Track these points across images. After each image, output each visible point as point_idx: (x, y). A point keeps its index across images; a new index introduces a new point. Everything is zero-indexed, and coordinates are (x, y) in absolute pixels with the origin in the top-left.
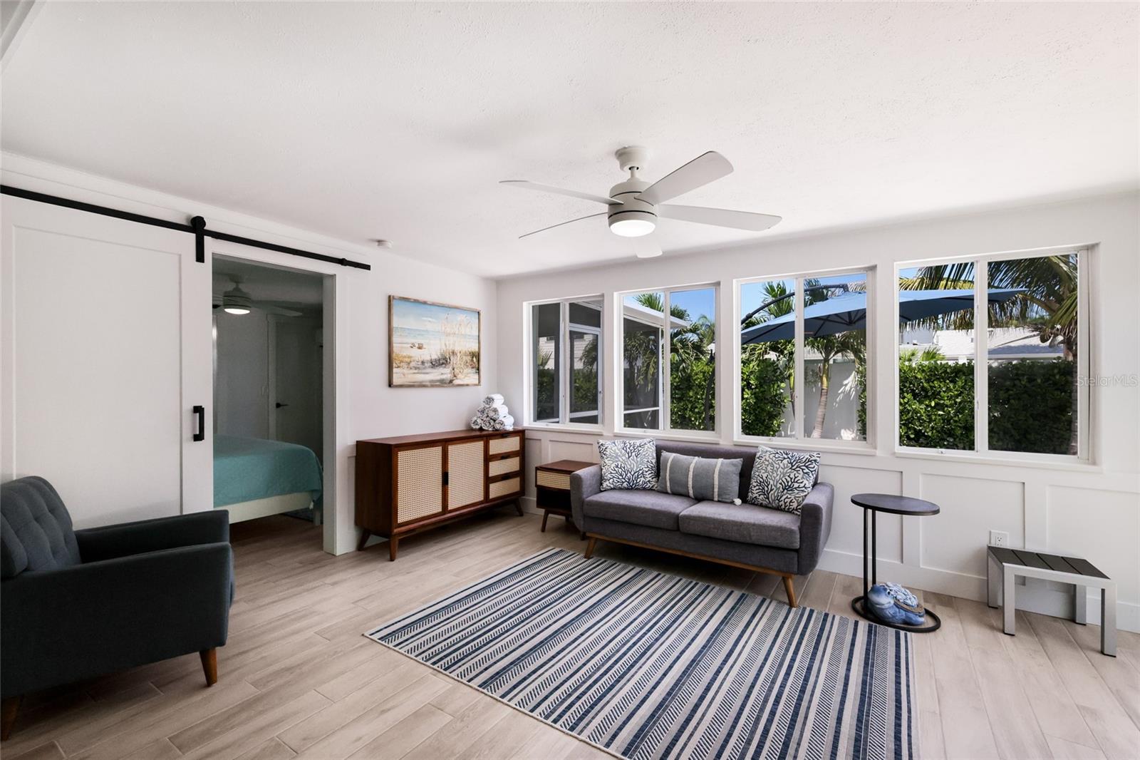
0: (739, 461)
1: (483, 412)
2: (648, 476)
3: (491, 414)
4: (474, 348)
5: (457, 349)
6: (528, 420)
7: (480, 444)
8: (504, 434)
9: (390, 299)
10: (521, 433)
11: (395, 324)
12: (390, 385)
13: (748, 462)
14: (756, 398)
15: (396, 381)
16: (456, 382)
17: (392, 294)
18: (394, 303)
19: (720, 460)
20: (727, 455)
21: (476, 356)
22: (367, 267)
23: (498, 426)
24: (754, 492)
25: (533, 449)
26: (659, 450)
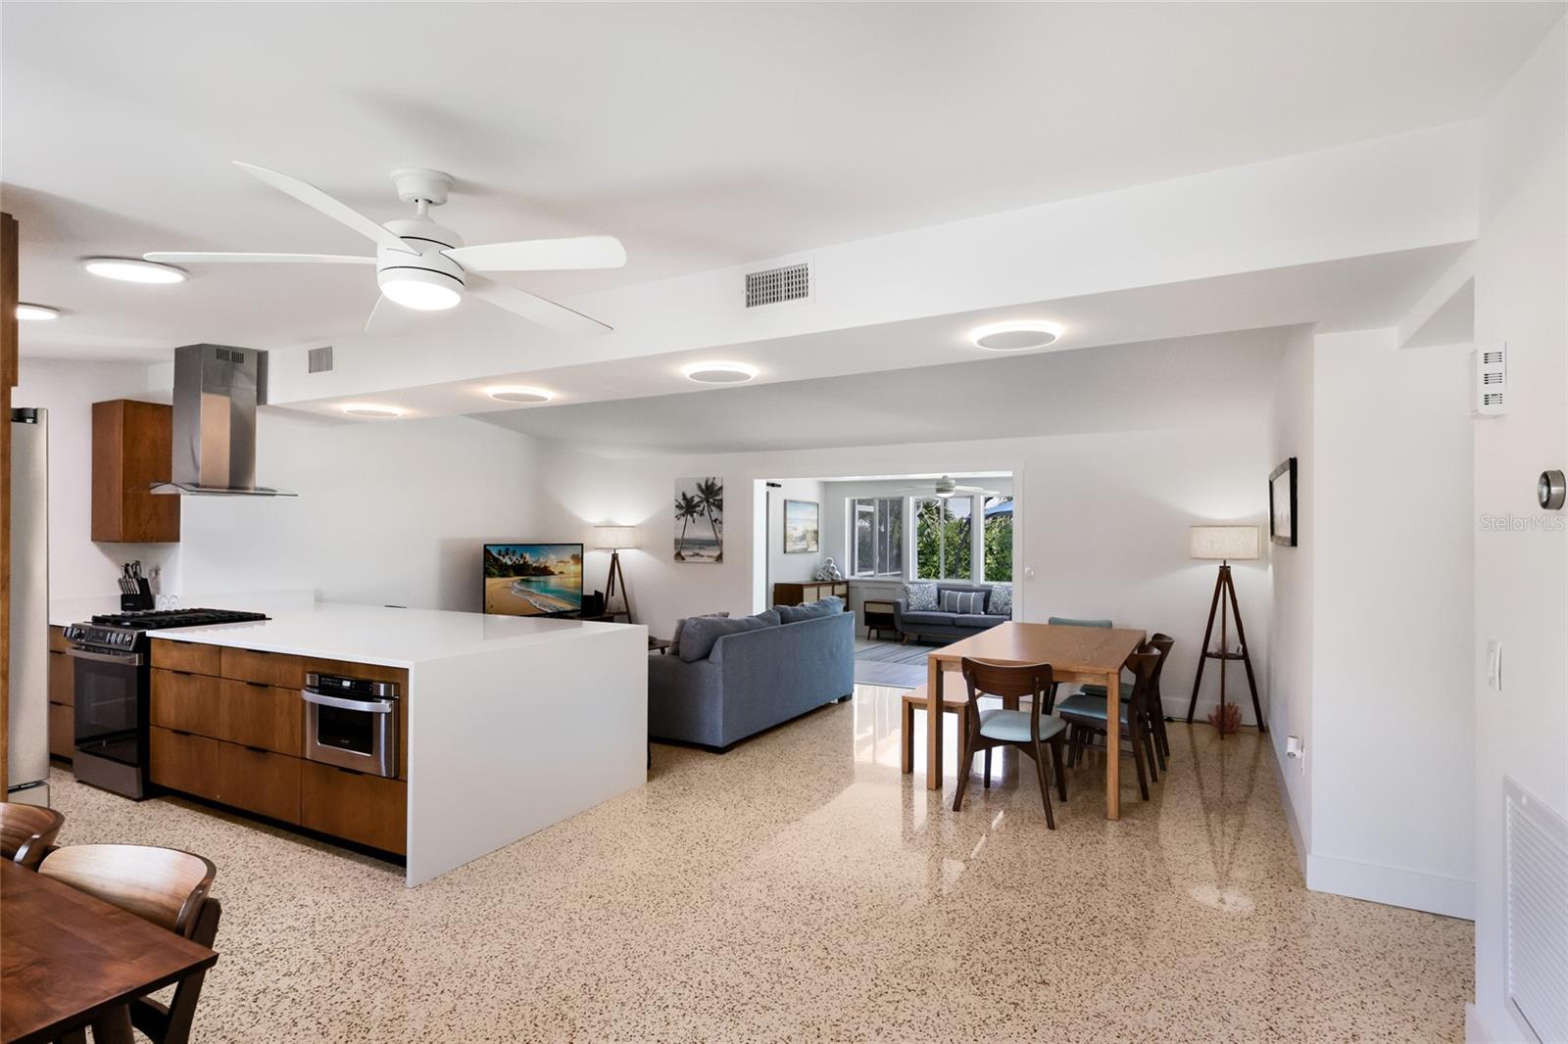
0: (983, 593)
1: (824, 569)
2: (934, 604)
3: (830, 570)
4: (816, 528)
5: (809, 529)
6: (847, 576)
7: (830, 588)
8: (840, 583)
9: (785, 502)
10: (847, 582)
11: (788, 516)
12: (785, 552)
13: (988, 594)
14: (998, 563)
15: (788, 550)
16: (809, 550)
17: (787, 498)
18: (788, 504)
19: (974, 594)
20: (977, 591)
21: (817, 532)
22: (780, 486)
23: (835, 578)
24: (991, 608)
25: (852, 593)
26: (939, 591)
